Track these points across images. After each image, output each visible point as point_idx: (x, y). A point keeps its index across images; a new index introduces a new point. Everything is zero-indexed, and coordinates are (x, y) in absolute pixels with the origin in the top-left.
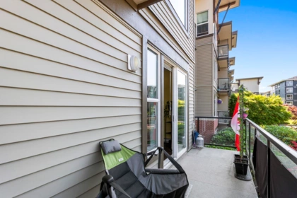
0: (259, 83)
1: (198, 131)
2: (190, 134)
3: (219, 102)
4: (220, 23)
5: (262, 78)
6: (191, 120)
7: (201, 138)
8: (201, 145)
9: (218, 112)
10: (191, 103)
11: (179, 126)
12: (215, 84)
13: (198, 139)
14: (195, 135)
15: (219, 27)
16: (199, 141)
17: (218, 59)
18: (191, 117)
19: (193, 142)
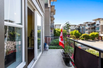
0: (60, 26)
1: (46, 43)
2: (43, 45)
3: (51, 31)
4: (51, 5)
5: (61, 25)
6: (43, 38)
7: (47, 46)
8: (48, 49)
9: (51, 34)
10: (43, 30)
11: (38, 40)
12: (50, 25)
13: (46, 46)
14: (45, 45)
15: (51, 6)
16: (47, 47)
17: (51, 17)
18: (44, 37)
19: (44, 48)
